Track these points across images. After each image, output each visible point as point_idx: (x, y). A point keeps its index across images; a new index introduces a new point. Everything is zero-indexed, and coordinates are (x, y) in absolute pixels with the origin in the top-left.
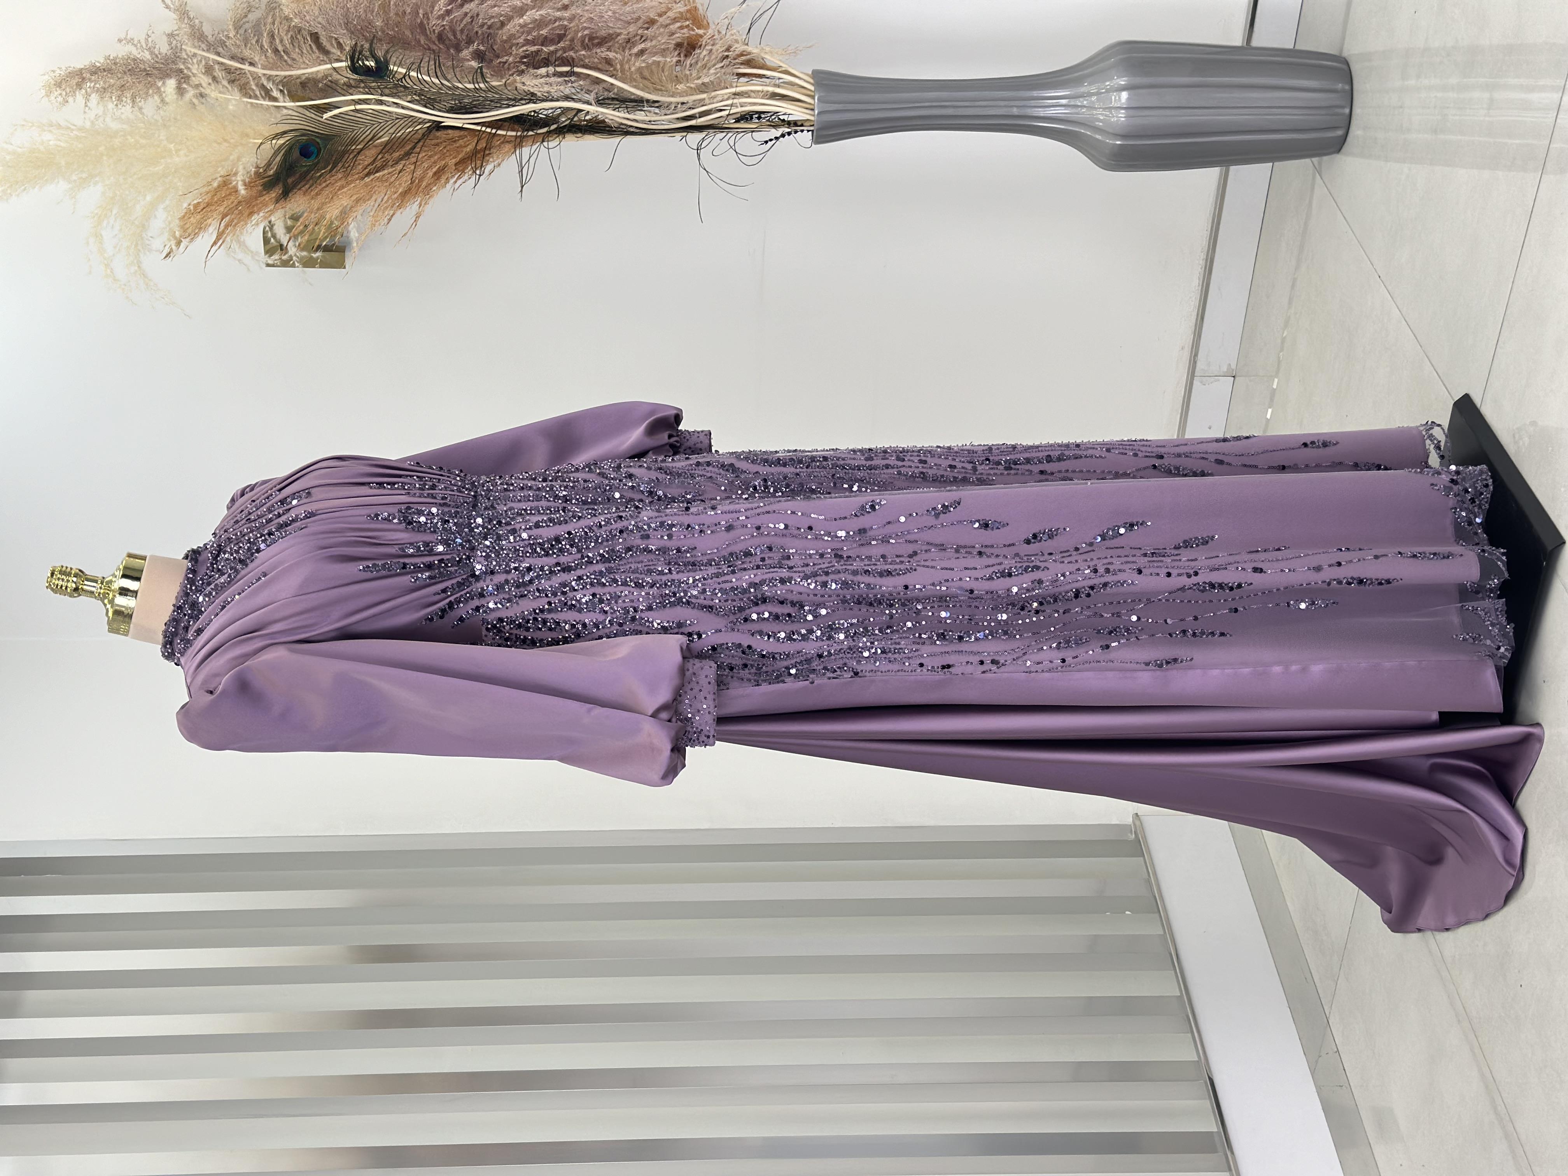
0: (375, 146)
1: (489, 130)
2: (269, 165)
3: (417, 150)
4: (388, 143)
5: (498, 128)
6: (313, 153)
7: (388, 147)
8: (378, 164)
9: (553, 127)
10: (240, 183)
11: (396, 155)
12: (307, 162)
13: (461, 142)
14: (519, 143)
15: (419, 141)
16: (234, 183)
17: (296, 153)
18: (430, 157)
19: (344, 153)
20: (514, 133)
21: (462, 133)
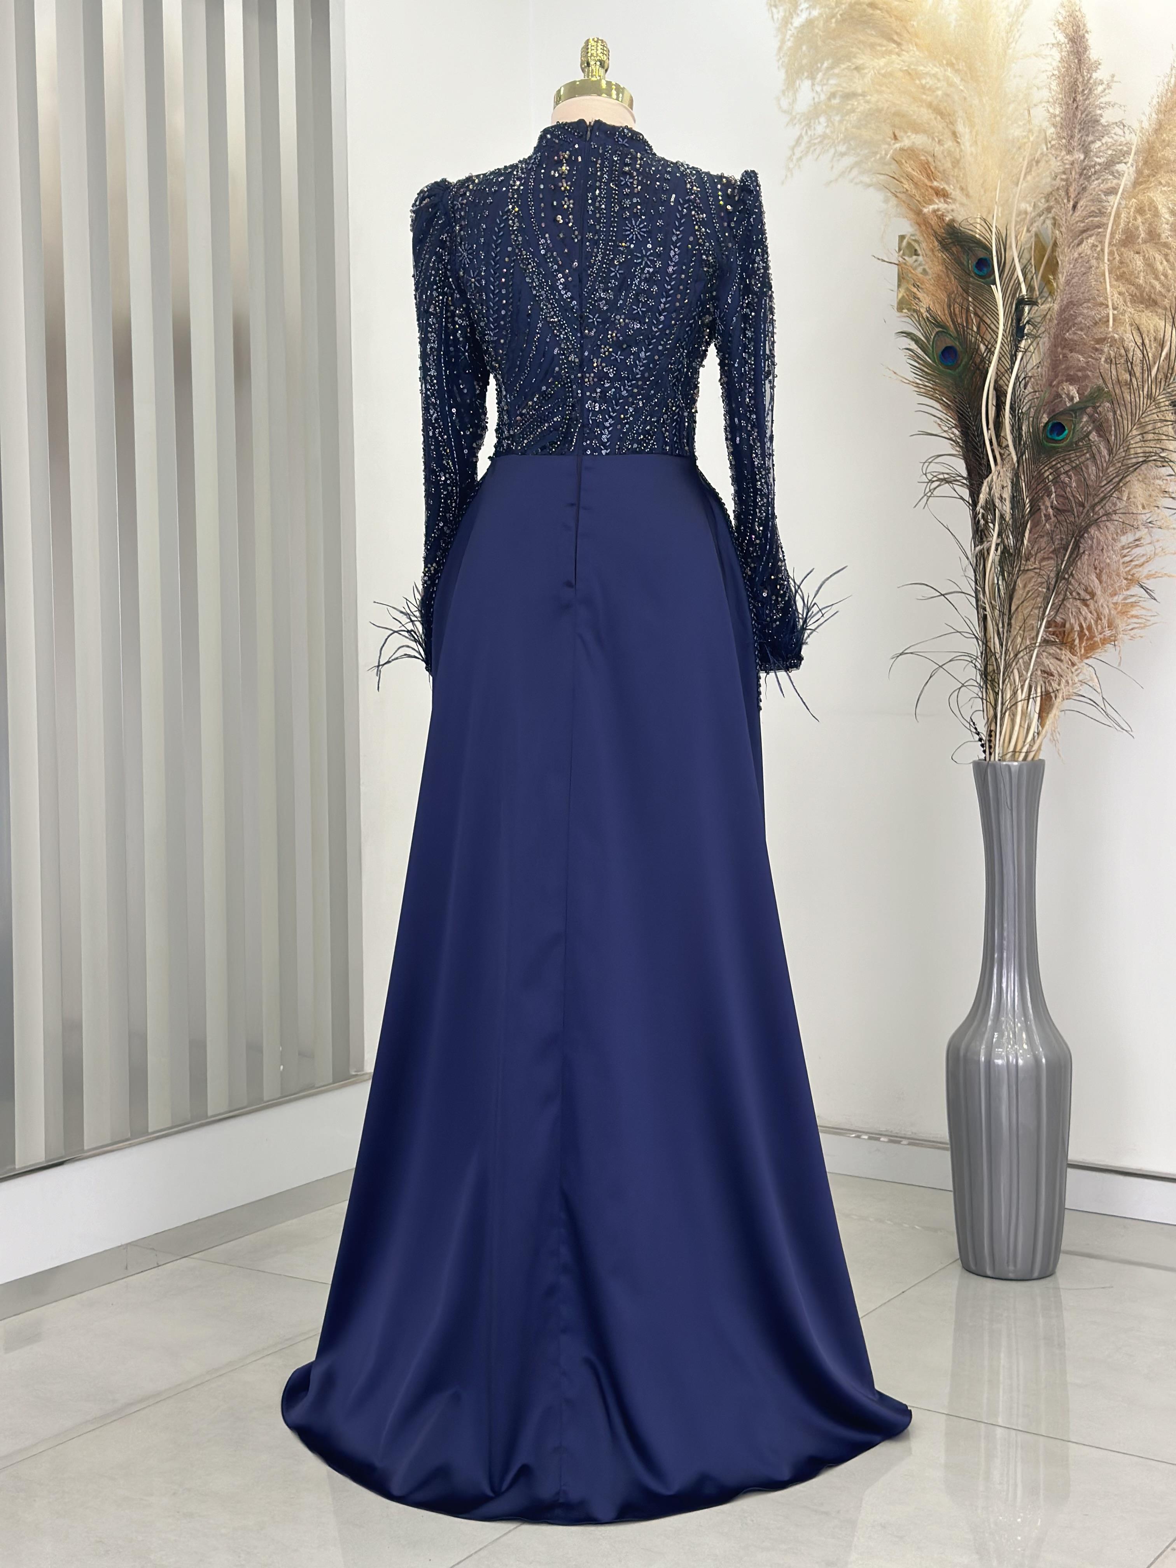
16: (937, 200)
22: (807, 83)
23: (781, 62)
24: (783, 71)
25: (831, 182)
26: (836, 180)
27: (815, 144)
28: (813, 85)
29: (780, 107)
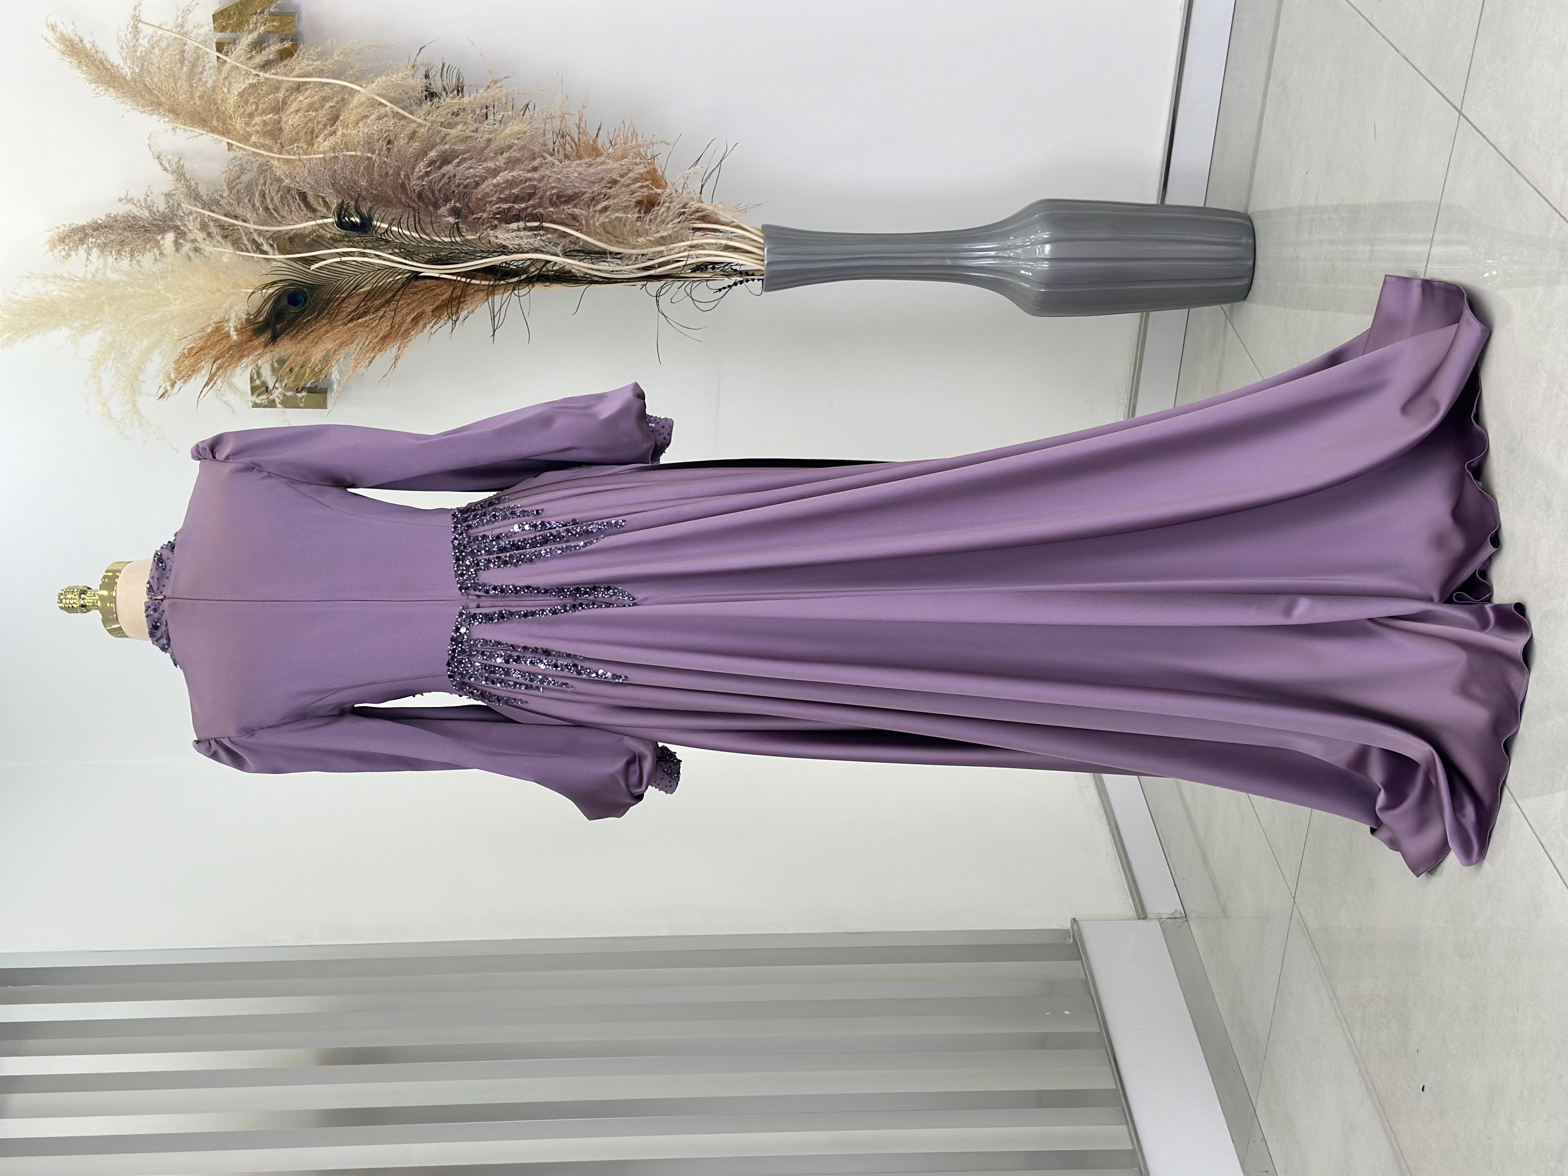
0: (358, 295)
1: (464, 280)
2: (259, 312)
3: (397, 298)
4: (369, 292)
5: (472, 278)
6: (300, 301)
7: (370, 295)
8: (361, 310)
9: (523, 277)
10: (232, 329)
11: (377, 302)
12: (293, 310)
13: (438, 291)
14: (491, 291)
15: (399, 290)
16: (227, 329)
17: (285, 301)
18: (408, 304)
19: (330, 300)
20: (487, 283)
21: (439, 282)
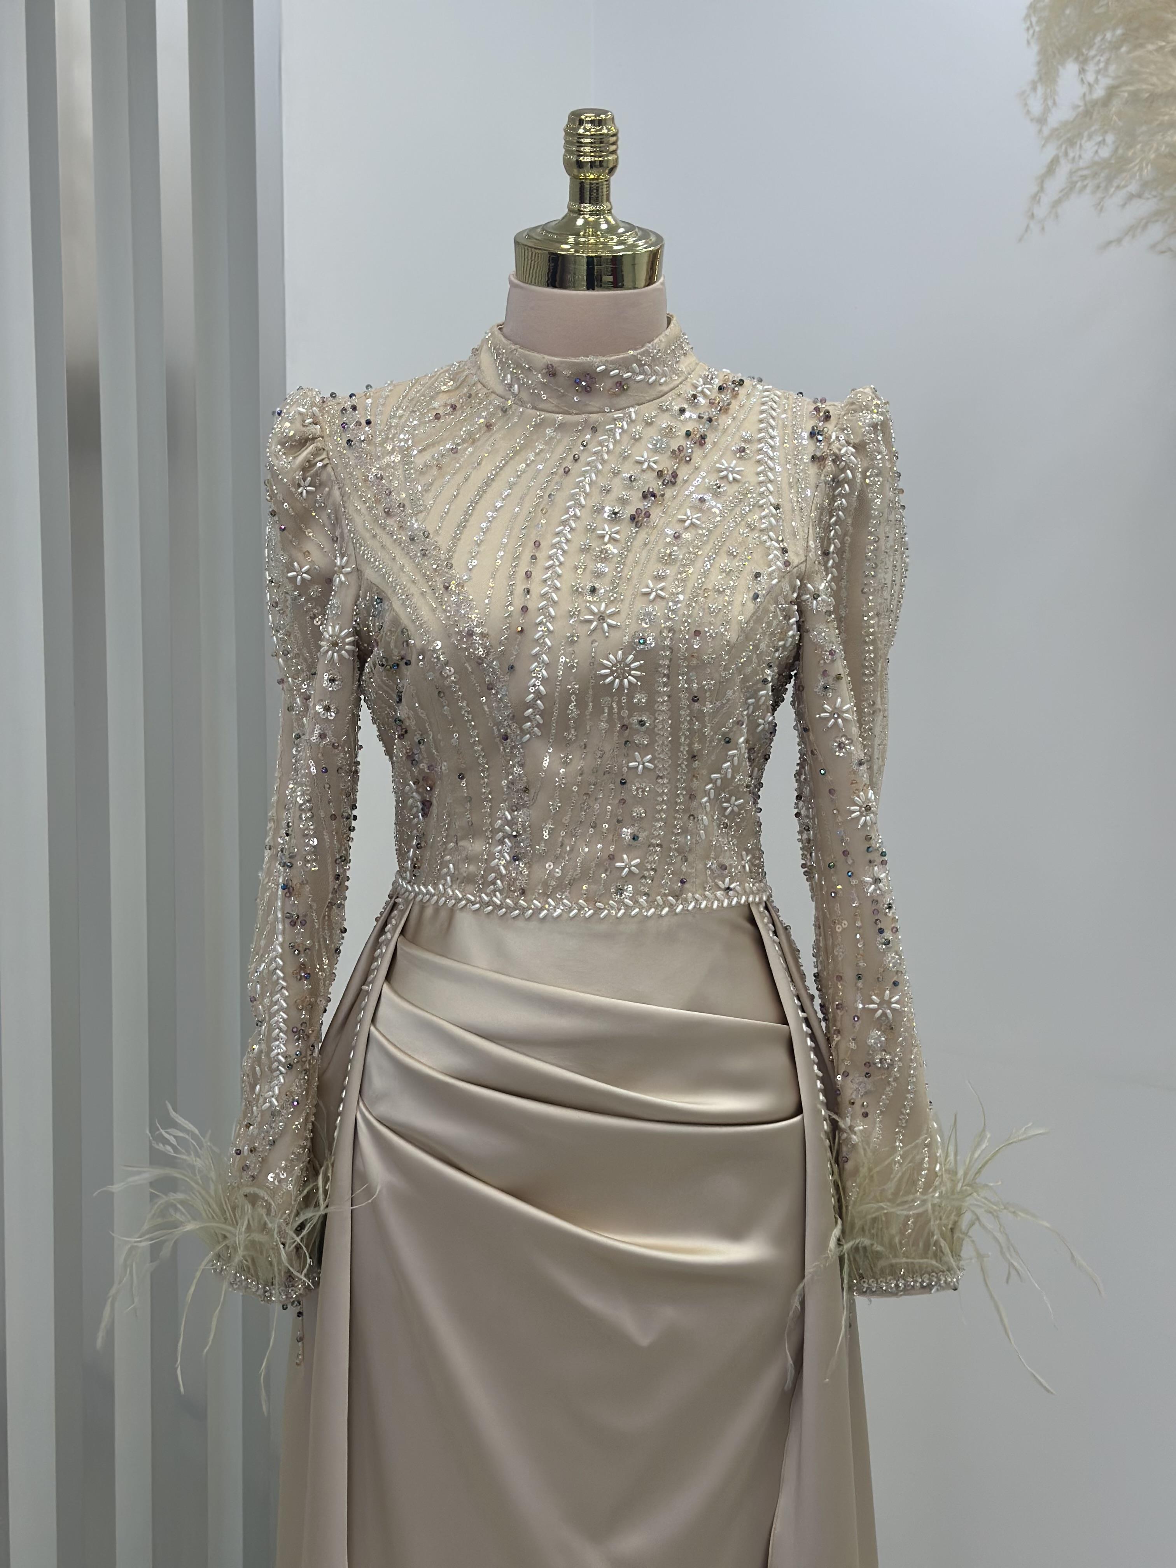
22: (1070, 69)
23: (1031, 32)
24: (1035, 48)
25: (1109, 243)
26: (1119, 241)
27: (1084, 178)
28: (1082, 71)
29: (1028, 112)
